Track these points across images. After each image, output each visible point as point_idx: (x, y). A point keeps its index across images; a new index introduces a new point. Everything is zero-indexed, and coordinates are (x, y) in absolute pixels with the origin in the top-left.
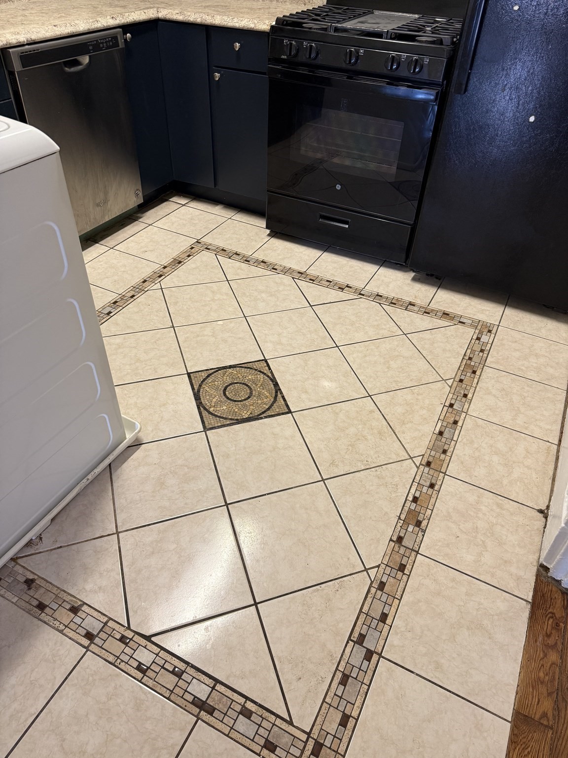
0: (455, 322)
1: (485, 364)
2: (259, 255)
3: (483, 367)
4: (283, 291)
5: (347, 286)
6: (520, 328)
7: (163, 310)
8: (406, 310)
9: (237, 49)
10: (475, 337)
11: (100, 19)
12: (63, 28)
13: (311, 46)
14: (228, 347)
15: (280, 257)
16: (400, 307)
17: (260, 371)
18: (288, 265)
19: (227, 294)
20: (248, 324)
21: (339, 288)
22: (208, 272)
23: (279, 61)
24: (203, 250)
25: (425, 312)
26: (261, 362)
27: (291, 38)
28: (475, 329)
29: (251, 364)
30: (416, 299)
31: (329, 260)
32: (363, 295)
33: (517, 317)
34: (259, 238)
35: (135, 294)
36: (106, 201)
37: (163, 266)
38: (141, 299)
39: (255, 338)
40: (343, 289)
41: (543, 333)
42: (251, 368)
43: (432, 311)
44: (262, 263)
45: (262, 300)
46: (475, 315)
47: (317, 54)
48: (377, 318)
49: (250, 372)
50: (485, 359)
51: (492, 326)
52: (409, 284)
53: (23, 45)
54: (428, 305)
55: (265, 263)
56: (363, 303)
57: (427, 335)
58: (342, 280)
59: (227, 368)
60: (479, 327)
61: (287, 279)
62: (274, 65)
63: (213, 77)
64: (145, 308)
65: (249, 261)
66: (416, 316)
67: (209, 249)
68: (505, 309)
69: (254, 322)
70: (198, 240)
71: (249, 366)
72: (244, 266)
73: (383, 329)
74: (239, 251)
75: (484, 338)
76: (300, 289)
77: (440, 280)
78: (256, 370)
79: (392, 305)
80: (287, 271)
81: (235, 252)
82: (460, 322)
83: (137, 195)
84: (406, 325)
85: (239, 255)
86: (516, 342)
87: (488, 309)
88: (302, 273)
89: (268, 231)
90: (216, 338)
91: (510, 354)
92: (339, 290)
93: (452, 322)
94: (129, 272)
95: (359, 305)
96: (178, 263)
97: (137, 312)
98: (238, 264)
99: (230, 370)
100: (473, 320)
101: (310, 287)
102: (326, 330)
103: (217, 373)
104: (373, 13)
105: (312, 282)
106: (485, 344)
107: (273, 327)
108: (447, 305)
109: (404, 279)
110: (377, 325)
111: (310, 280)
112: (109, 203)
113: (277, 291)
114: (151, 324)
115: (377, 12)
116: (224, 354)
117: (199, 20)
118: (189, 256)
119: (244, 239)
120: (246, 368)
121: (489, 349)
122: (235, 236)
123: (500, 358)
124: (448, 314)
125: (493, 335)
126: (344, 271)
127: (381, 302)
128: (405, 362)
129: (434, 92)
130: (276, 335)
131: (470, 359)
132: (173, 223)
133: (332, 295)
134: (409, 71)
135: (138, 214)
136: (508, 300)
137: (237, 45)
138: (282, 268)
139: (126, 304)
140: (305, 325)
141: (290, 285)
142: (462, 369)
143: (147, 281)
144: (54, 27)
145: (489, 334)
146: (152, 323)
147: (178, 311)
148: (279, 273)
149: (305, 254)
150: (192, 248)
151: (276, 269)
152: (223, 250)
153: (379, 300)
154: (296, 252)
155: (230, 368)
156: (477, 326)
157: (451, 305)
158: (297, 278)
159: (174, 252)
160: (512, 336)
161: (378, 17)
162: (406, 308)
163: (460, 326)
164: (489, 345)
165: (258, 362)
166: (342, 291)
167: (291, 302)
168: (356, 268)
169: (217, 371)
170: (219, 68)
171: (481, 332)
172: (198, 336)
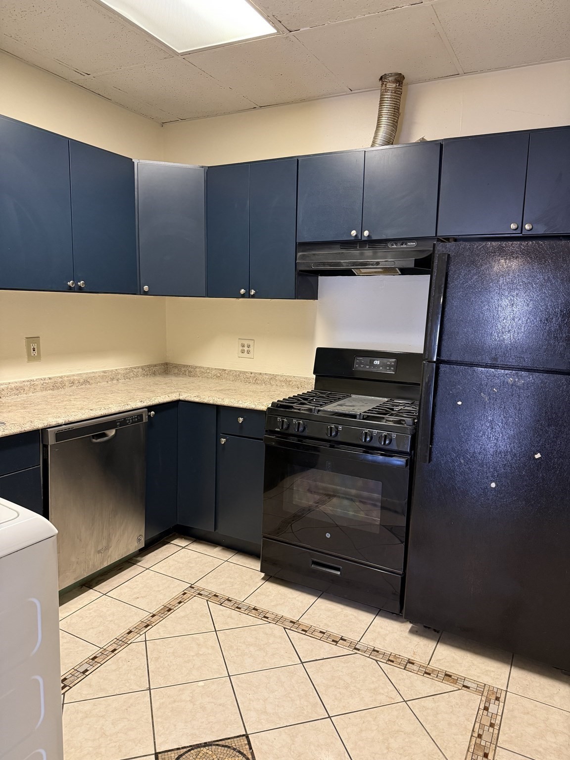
0: (458, 687)
1: (497, 743)
2: (251, 602)
3: (496, 748)
4: (272, 643)
5: (342, 639)
6: (530, 695)
7: (142, 668)
8: (404, 669)
9: (240, 422)
10: (482, 707)
11: (130, 403)
12: (98, 411)
13: (299, 423)
14: (206, 716)
15: (272, 604)
16: (398, 666)
17: (239, 752)
18: (280, 613)
19: (213, 647)
20: (232, 686)
21: (333, 641)
22: (196, 621)
23: (273, 432)
24: (195, 596)
25: (426, 673)
26: (241, 738)
27: (283, 416)
28: (482, 696)
29: (229, 740)
30: (415, 656)
31: (323, 607)
32: (358, 650)
33: (525, 680)
34: (253, 581)
35: (117, 648)
36: (107, 548)
37: (151, 615)
38: (122, 654)
39: (238, 704)
40: (337, 642)
41: (557, 701)
42: (229, 747)
43: (432, 672)
44: (253, 611)
45: (249, 655)
46: (479, 677)
47: (304, 428)
48: (374, 679)
49: (228, 752)
50: (496, 736)
51: (499, 691)
52: (406, 637)
53: (61, 425)
54: (428, 664)
55: (257, 610)
56: (360, 660)
57: (428, 702)
58: (335, 630)
59: (202, 747)
60: (485, 694)
61: (278, 630)
62: (270, 435)
63: (220, 441)
64: (124, 665)
65: (240, 608)
66: (416, 678)
67: (201, 595)
68: (511, 670)
69: (238, 683)
70: (192, 585)
71: (227, 744)
72: (235, 613)
73: (380, 693)
74: (231, 596)
75: (493, 708)
76: (291, 641)
77: (438, 632)
78: (234, 749)
79: (390, 663)
80: (278, 620)
81: (227, 598)
82: (464, 686)
83: (139, 540)
84: (406, 689)
85: (230, 601)
86: (528, 713)
87: (493, 669)
88: (294, 623)
89: (263, 575)
90: (194, 705)
91: (523, 730)
92: (333, 643)
93: (455, 686)
94: (116, 622)
95: (354, 663)
96: (167, 611)
97: (115, 670)
98: (229, 611)
99: (205, 750)
100: (478, 683)
101: (302, 639)
102: (318, 694)
103: (189, 753)
104: (351, 397)
105: (304, 633)
106: (494, 716)
107: (259, 690)
108: (448, 664)
109: (401, 631)
110: (375, 689)
111: (303, 630)
112: (111, 550)
113: (266, 644)
114: (126, 686)
115: (353, 396)
116: (200, 726)
117: (211, 402)
118: (180, 603)
119: (238, 583)
120: (223, 746)
121: (499, 722)
122: (229, 580)
123: (513, 735)
124: (450, 676)
125: (502, 704)
126: (338, 620)
127: (378, 659)
128: (407, 740)
129: (404, 460)
130: (261, 700)
131: (480, 736)
132: (170, 567)
133: (325, 649)
134: (381, 443)
135: (137, 557)
136: (513, 658)
137: (241, 420)
138: (273, 616)
139: (105, 660)
140: (294, 687)
141: (281, 637)
142: (471, 750)
143: (132, 632)
144: (90, 411)
145: (497, 702)
146: (128, 685)
147: (159, 668)
148: (270, 623)
149: (298, 600)
150: (185, 594)
151: (267, 618)
152: (215, 595)
153: (376, 656)
154: (290, 598)
155: (204, 746)
156: (483, 692)
157: (452, 664)
158: (289, 628)
159: (166, 599)
160: (523, 706)
161: (355, 400)
162: (405, 667)
163: (464, 691)
164: (499, 718)
165: (238, 739)
166: (336, 645)
167: (280, 658)
168: (351, 617)
169: (189, 751)
170: (225, 435)
171: (488, 700)
172: (175, 701)
